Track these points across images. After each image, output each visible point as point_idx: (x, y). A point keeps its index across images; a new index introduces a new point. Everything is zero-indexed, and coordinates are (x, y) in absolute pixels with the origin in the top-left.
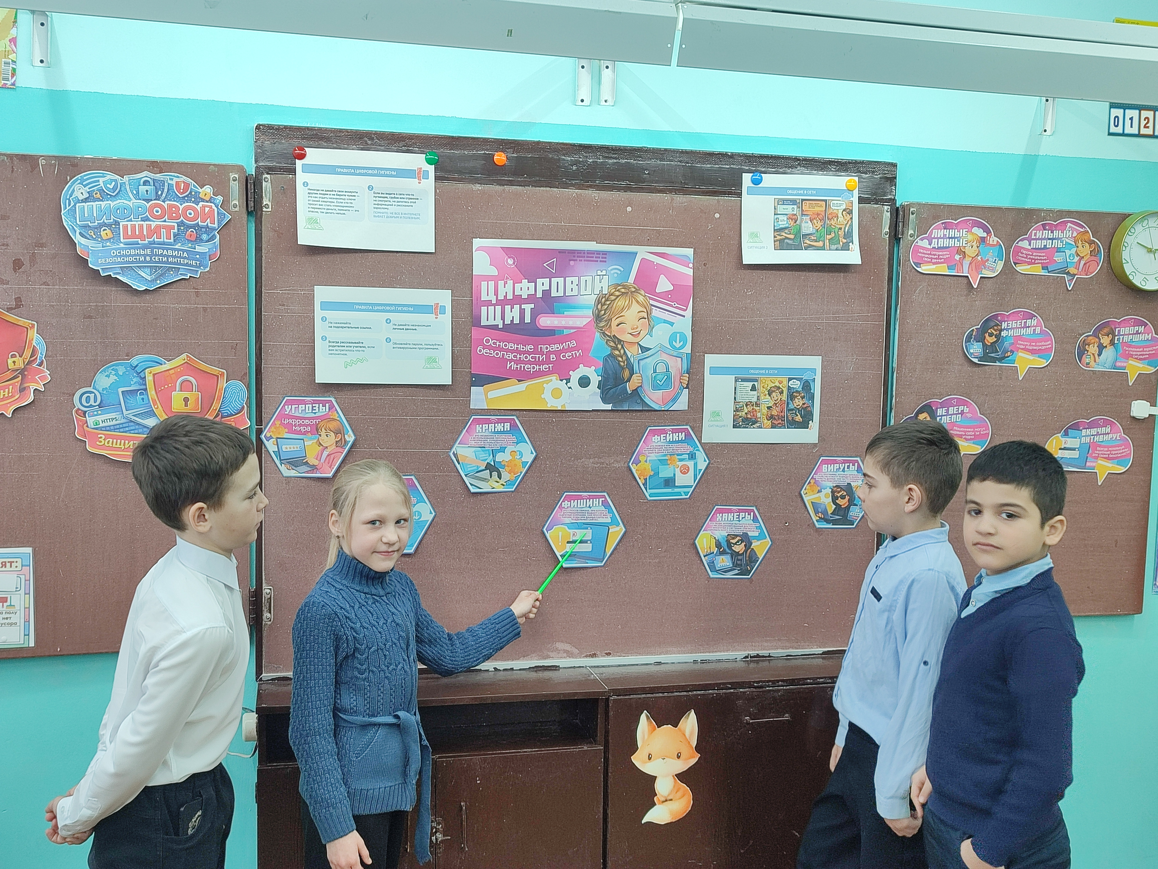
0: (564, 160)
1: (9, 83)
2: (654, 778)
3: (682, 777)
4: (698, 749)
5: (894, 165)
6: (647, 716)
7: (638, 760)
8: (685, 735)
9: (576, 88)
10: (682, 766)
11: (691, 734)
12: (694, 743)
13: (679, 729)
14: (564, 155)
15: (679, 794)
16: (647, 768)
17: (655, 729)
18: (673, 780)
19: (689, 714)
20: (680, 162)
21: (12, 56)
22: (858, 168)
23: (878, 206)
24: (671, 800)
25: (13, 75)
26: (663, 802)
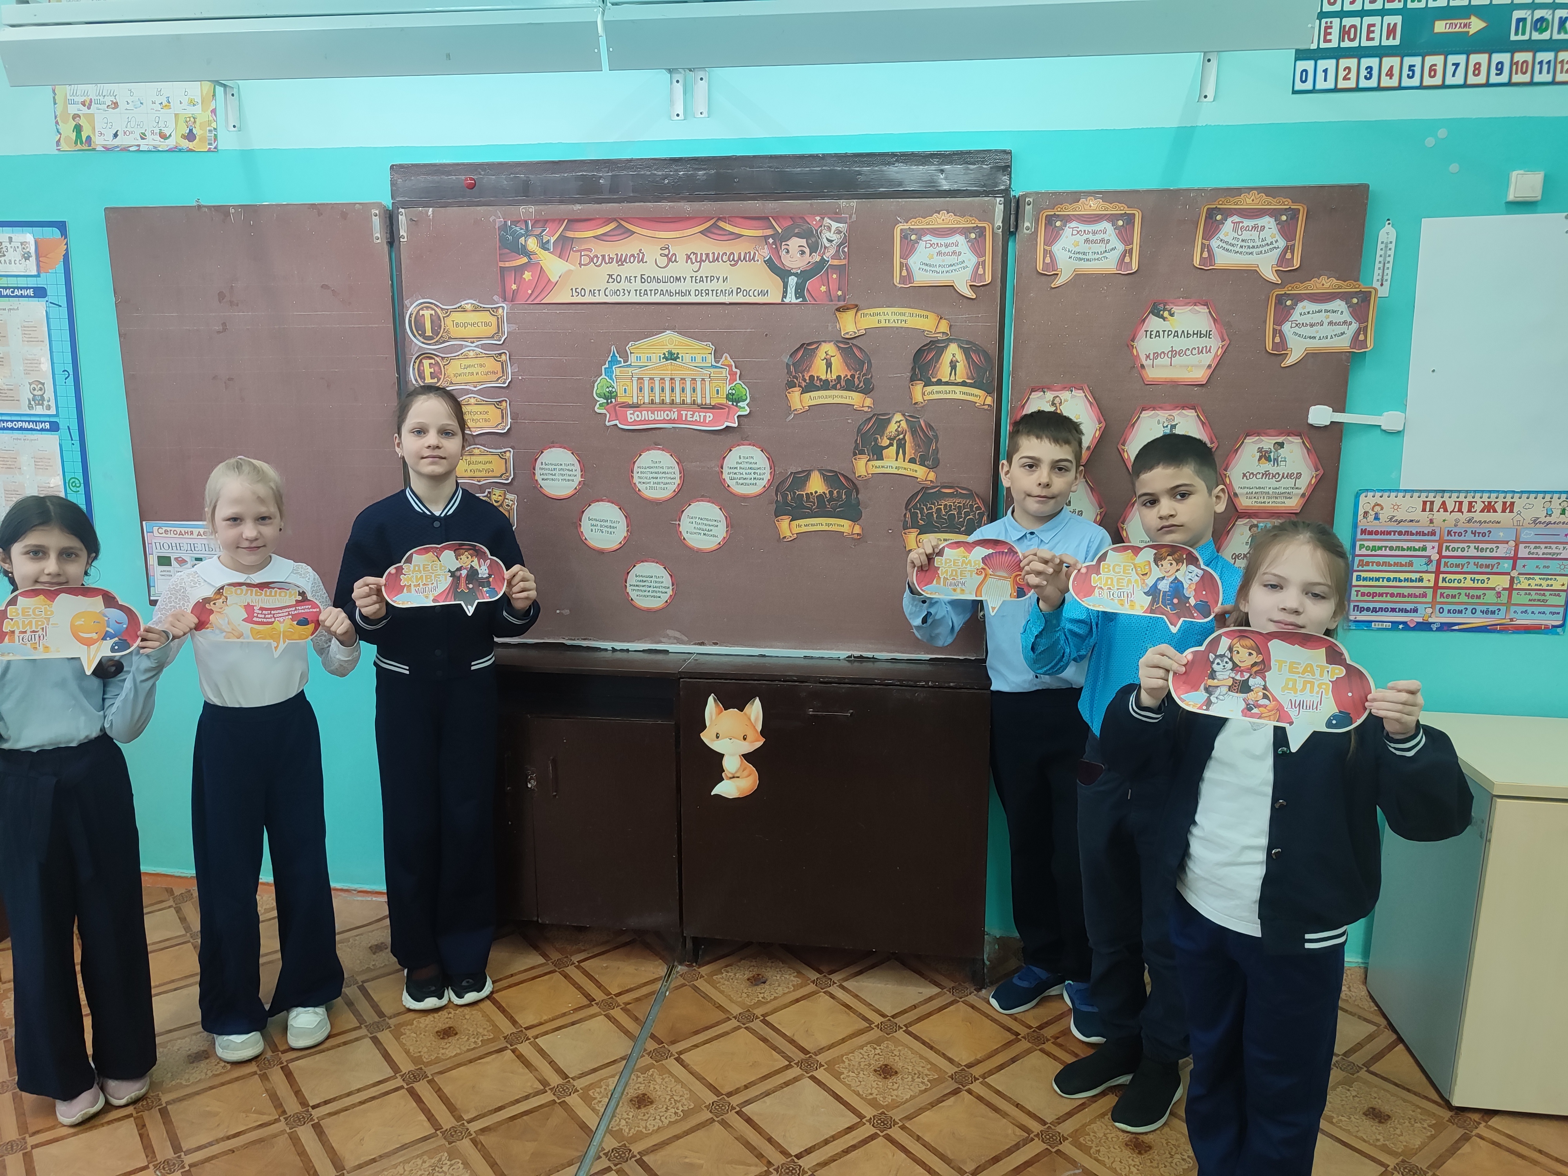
0: (655, 174)
1: (212, 147)
2: (723, 755)
3: (747, 757)
4: (762, 733)
5: (1009, 153)
6: (714, 699)
7: (706, 737)
8: (750, 720)
9: (672, 102)
10: (749, 747)
11: (757, 719)
12: (759, 728)
13: (745, 714)
14: (655, 170)
15: (746, 773)
16: (716, 746)
17: (722, 712)
18: (739, 759)
19: (754, 701)
20: (770, 167)
21: (214, 125)
22: (964, 159)
23: (989, 198)
24: (738, 777)
25: (215, 139)
26: (731, 778)
